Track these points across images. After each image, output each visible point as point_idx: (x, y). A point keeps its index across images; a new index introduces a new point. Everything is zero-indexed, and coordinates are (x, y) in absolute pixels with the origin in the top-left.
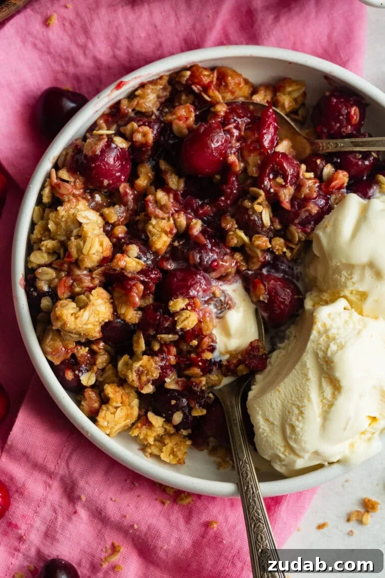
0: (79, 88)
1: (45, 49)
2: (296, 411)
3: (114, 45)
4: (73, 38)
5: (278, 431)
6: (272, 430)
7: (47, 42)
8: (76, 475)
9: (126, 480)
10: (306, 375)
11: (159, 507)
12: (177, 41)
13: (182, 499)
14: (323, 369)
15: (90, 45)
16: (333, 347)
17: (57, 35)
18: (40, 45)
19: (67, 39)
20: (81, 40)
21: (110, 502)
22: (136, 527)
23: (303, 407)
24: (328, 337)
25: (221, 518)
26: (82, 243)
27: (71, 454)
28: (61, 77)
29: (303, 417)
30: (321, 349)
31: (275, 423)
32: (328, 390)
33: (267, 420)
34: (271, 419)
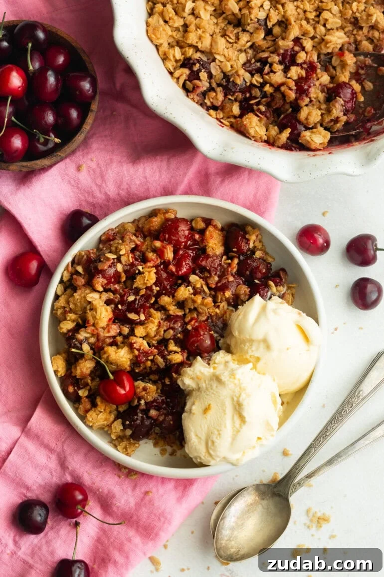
0: (94, 212)
1: (76, 185)
2: (216, 432)
3: (119, 187)
4: (94, 180)
5: (203, 443)
6: (199, 442)
7: (77, 181)
8: (67, 454)
9: (97, 461)
10: (224, 411)
11: (116, 478)
12: (159, 189)
13: (131, 476)
14: (236, 408)
15: (104, 185)
16: (243, 396)
17: (84, 178)
18: (73, 182)
19: (89, 180)
20: (99, 181)
21: (86, 474)
22: (100, 490)
23: (221, 430)
24: (240, 388)
25: (154, 490)
26: (94, 313)
27: (66, 439)
28: (84, 203)
29: (220, 437)
30: (236, 395)
31: (202, 438)
32: (238, 421)
33: (197, 435)
34: (200, 435)
